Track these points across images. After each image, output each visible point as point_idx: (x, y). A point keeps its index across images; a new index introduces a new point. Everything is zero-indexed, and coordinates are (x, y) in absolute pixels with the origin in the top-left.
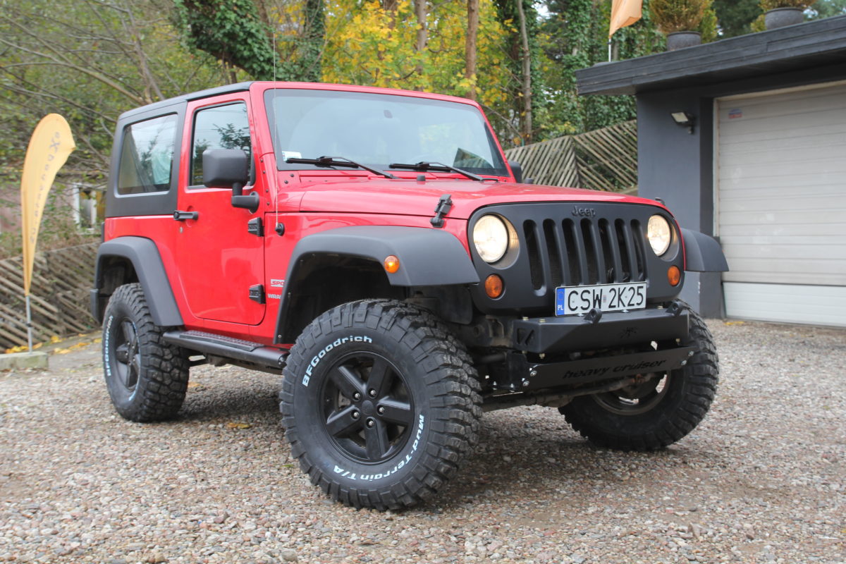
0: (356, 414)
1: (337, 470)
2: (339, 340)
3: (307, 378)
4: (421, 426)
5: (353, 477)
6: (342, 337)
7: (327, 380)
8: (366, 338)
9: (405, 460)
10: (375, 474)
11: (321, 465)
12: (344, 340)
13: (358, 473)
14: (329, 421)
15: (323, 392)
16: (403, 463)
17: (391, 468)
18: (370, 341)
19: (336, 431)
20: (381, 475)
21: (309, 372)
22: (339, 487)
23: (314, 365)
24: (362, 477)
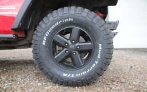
0: (67, 52)
1: (65, 75)
2: (57, 23)
3: (44, 41)
4: (100, 48)
5: (73, 76)
6: (59, 21)
7: (52, 41)
8: (70, 19)
9: (95, 63)
10: (82, 72)
11: (57, 75)
12: (60, 23)
13: (75, 74)
14: (56, 57)
15: (51, 46)
16: (94, 65)
17: (89, 68)
18: (72, 20)
19: (59, 60)
20: (85, 72)
21: (45, 39)
22: (67, 82)
23: (47, 35)
24: (77, 75)
